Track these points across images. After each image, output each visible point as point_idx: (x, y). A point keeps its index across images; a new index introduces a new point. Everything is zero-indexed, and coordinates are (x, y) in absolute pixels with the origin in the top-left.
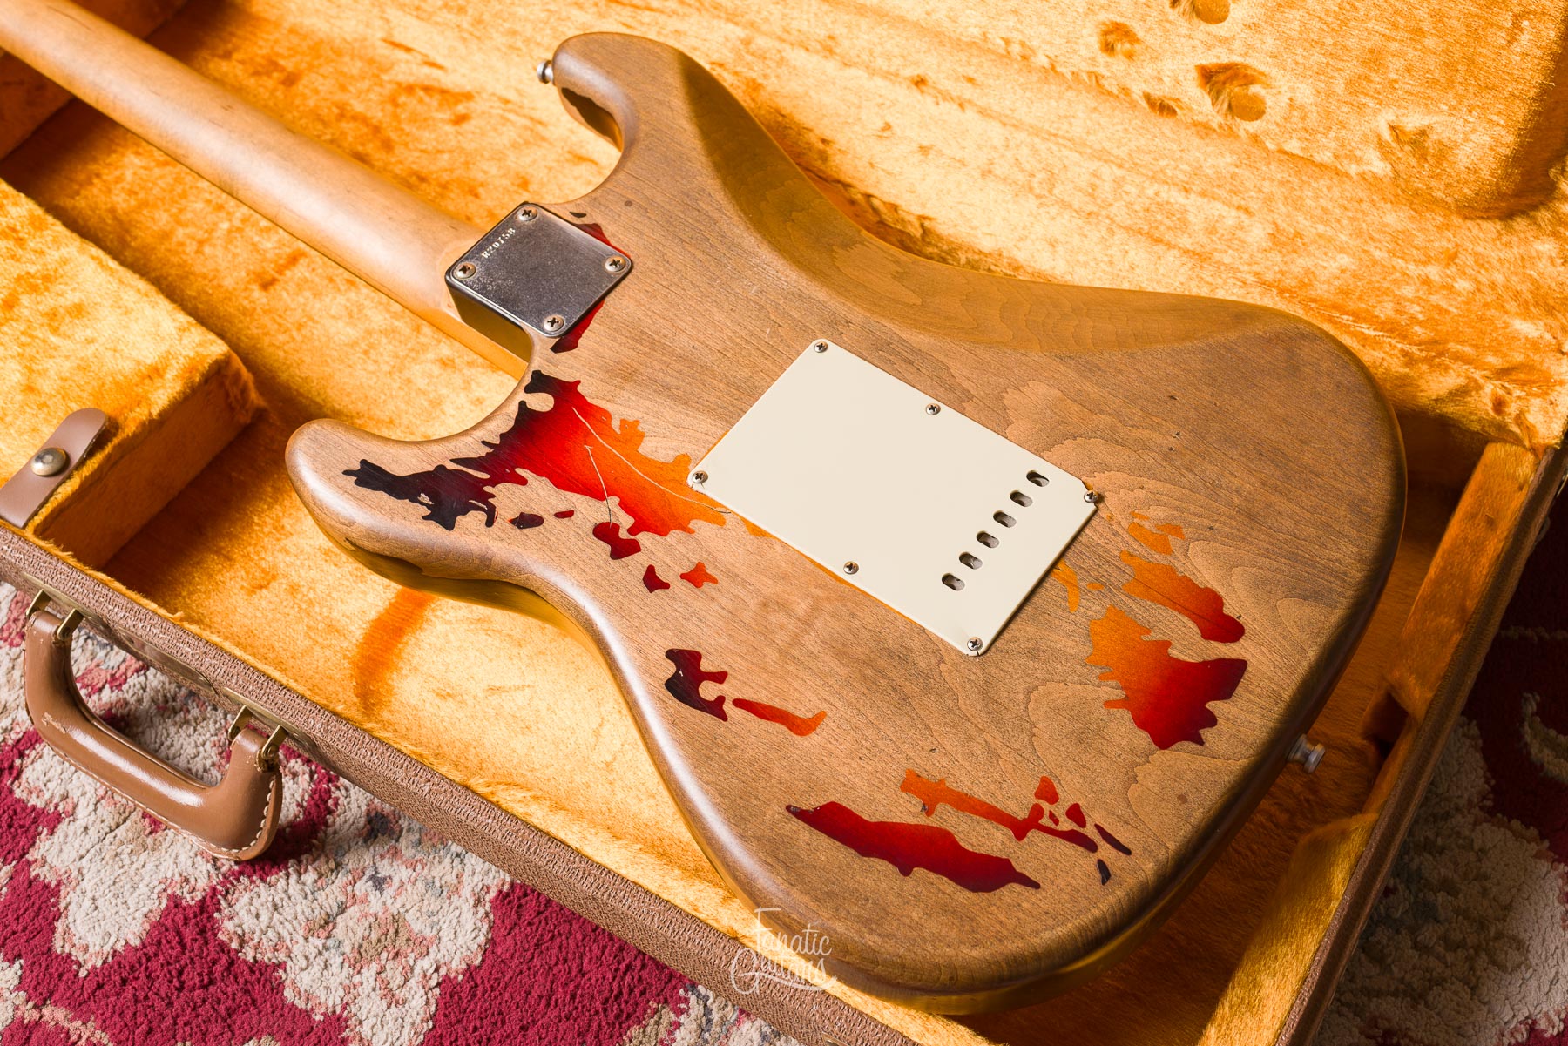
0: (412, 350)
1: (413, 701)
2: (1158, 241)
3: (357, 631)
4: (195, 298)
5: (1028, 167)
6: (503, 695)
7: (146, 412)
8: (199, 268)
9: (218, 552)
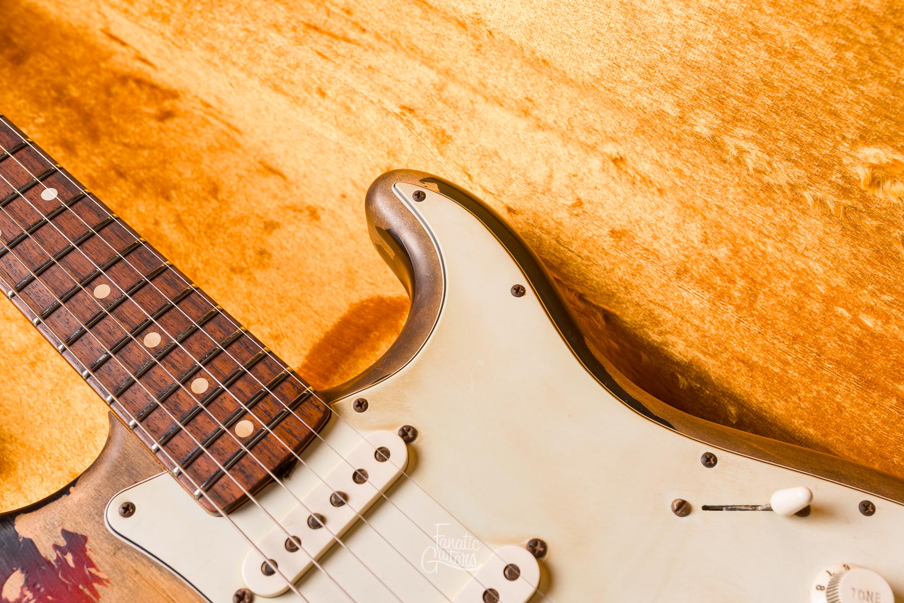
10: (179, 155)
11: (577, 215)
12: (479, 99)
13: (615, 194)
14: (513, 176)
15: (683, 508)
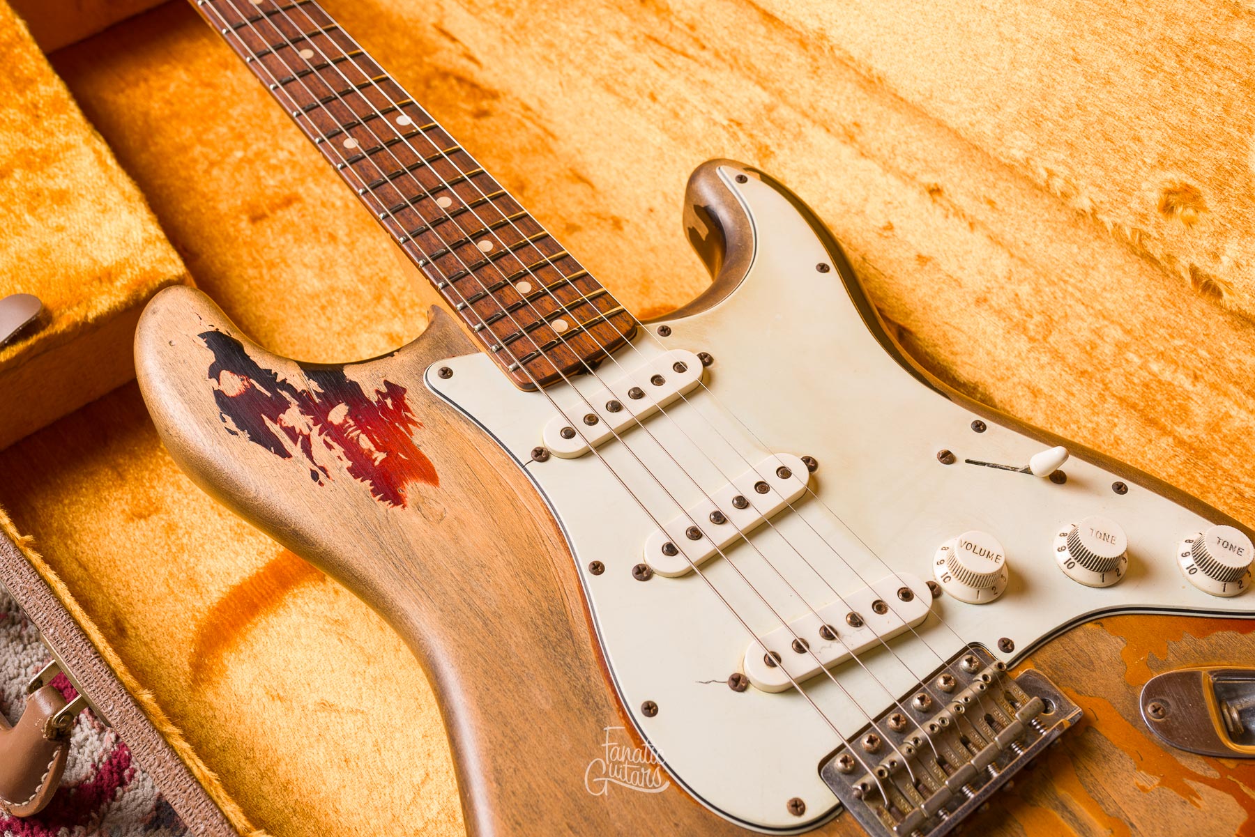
0: (366, 317)
1: (241, 692)
2: (1152, 422)
3: (216, 592)
4: (187, 213)
5: (1027, 306)
6: (334, 714)
7: (83, 314)
8: (202, 187)
9: (114, 468)
10: (490, 152)
11: (886, 237)
12: (808, 123)
13: (927, 225)
14: (829, 195)
15: (947, 458)
